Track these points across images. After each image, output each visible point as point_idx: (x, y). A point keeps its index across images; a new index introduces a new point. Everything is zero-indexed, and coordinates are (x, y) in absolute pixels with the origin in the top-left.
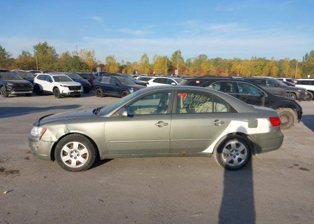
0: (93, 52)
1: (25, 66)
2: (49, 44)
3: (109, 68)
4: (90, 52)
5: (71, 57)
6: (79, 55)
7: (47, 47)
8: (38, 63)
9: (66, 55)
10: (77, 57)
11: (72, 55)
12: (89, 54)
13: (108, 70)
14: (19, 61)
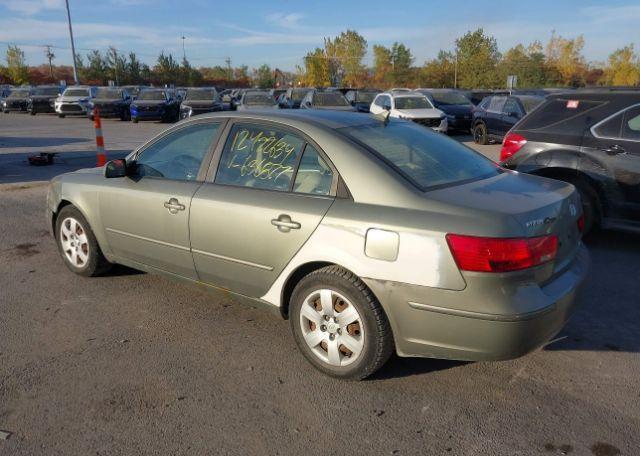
0: (581, 41)
1: (434, 81)
2: (486, 34)
3: (613, 76)
4: (571, 43)
5: (525, 57)
6: (544, 52)
7: (482, 40)
8: (459, 74)
9: (516, 52)
10: (538, 57)
11: (527, 53)
12: (569, 46)
13: (611, 82)
14: (426, 73)
